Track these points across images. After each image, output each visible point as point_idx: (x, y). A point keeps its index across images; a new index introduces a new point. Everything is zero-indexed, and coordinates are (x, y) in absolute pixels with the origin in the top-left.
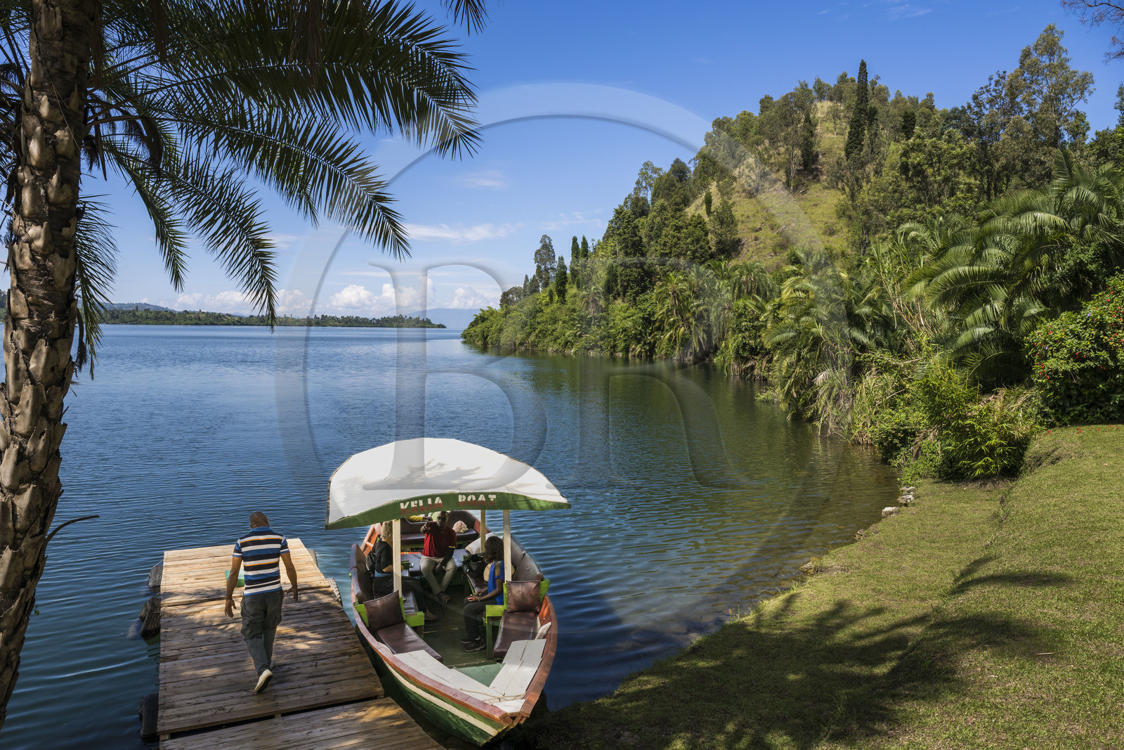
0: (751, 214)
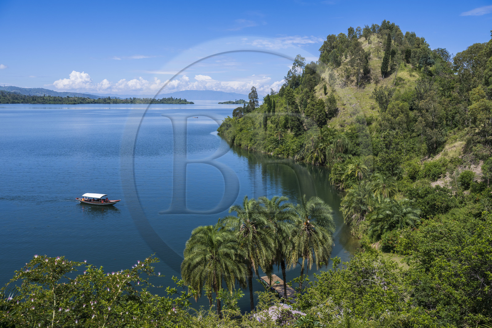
0: (342, 96)
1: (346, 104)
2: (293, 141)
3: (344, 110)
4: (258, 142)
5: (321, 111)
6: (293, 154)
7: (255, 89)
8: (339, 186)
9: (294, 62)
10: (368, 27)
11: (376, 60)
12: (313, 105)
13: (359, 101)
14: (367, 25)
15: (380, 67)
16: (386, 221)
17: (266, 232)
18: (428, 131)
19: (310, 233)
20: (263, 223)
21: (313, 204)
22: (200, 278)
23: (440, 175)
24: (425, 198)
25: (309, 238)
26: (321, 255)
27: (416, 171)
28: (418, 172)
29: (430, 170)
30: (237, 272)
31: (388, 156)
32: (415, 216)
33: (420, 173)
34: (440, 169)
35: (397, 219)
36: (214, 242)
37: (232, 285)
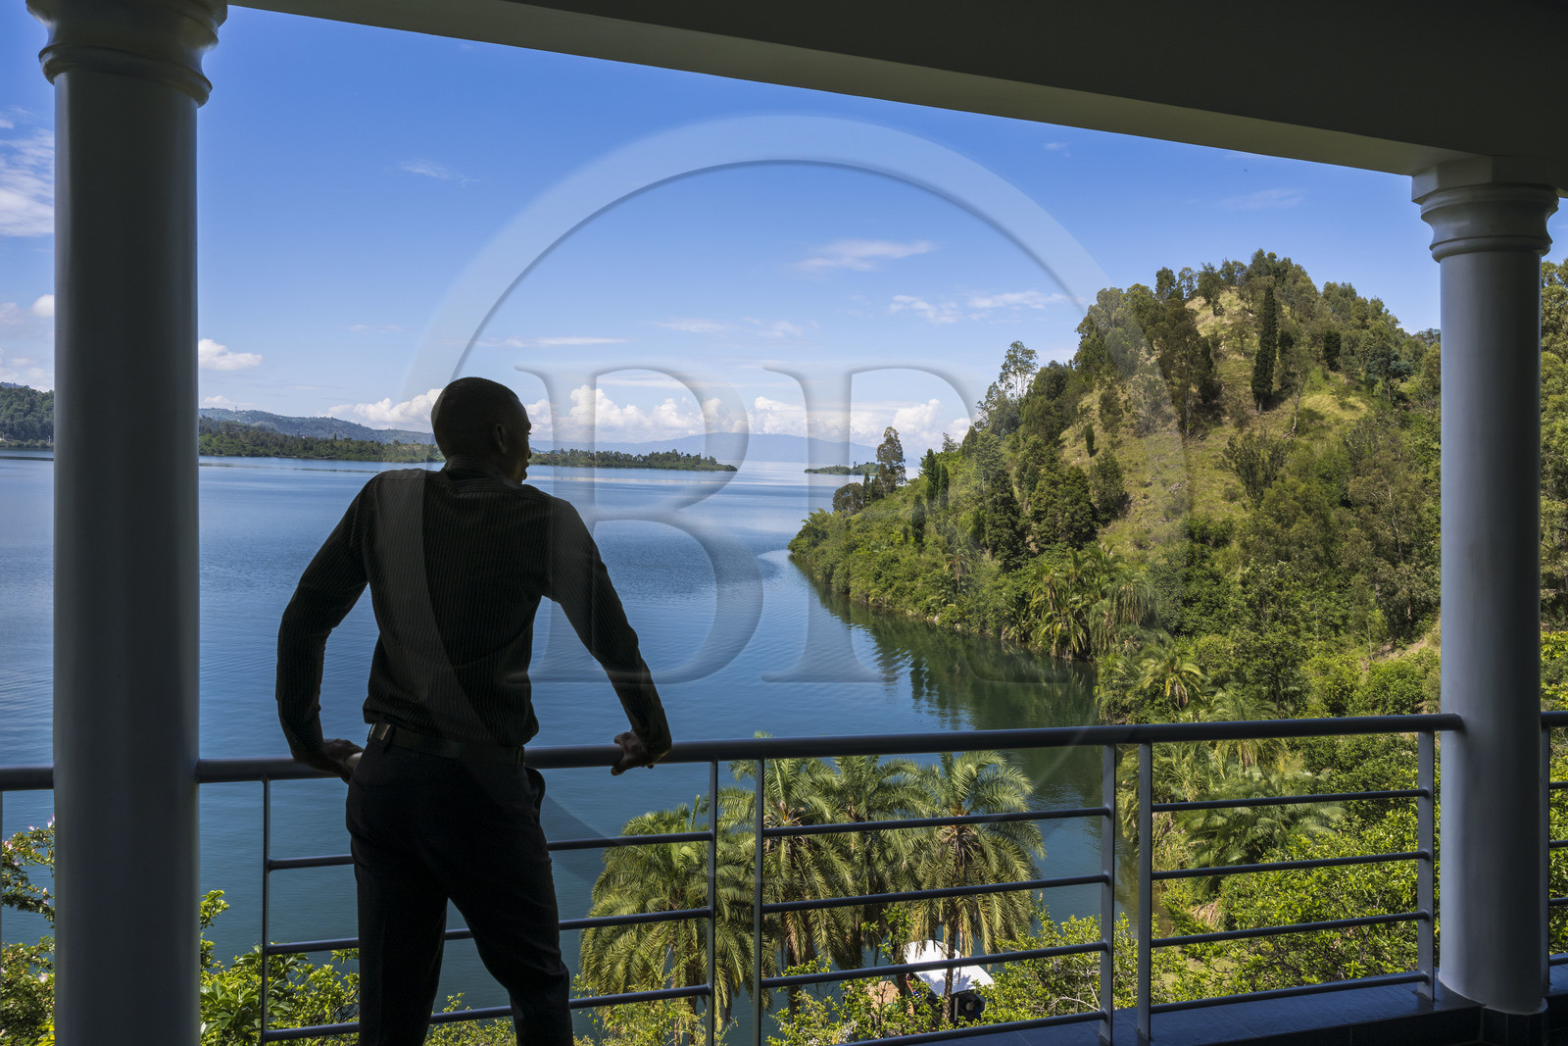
0: (1139, 460)
1: (1150, 484)
2: (997, 584)
3: (1147, 501)
4: (897, 584)
5: (1077, 501)
6: (997, 622)
7: (896, 434)
9: (1003, 360)
10: (1212, 269)
11: (1236, 361)
12: (1054, 484)
13: (1190, 475)
14: (1209, 264)
15: (1248, 379)
16: (1235, 834)
17: (830, 842)
18: (1384, 568)
19: (966, 853)
20: (821, 815)
23: (1420, 705)
24: (1357, 771)
25: (962, 869)
26: (998, 921)
27: (1346, 689)
28: (1352, 690)
29: (1385, 688)
30: (736, 956)
31: (1256, 639)
32: (1322, 825)
33: (1357, 694)
34: (1416, 684)
35: (1268, 830)
37: (721, 995)
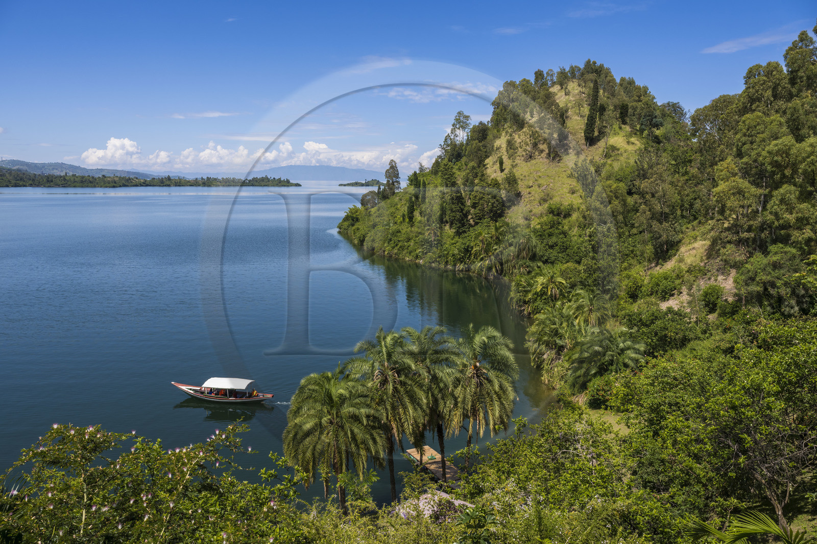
0: (526, 174)
1: (532, 186)
2: (453, 241)
3: (530, 195)
4: (400, 244)
6: (453, 261)
7: (395, 163)
8: (524, 310)
9: (453, 121)
10: (564, 70)
11: (576, 120)
13: (552, 181)
14: (563, 67)
15: (582, 130)
16: (595, 361)
17: (414, 382)
18: (655, 225)
19: (480, 382)
20: (410, 367)
21: (484, 338)
22: (313, 454)
23: (673, 292)
24: (652, 327)
25: (478, 390)
26: (497, 414)
27: (638, 286)
28: (641, 287)
29: (658, 285)
30: (371, 443)
31: (595, 264)
32: (636, 353)
33: (644, 289)
34: (673, 282)
35: (610, 358)
36: (334, 397)
37: (363, 463)
